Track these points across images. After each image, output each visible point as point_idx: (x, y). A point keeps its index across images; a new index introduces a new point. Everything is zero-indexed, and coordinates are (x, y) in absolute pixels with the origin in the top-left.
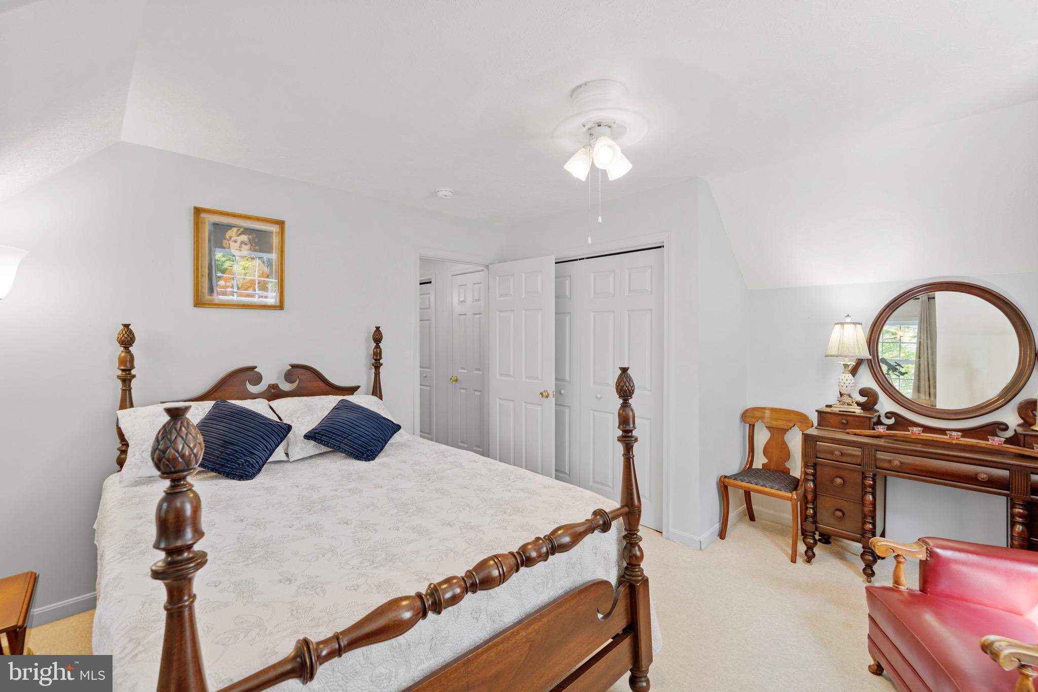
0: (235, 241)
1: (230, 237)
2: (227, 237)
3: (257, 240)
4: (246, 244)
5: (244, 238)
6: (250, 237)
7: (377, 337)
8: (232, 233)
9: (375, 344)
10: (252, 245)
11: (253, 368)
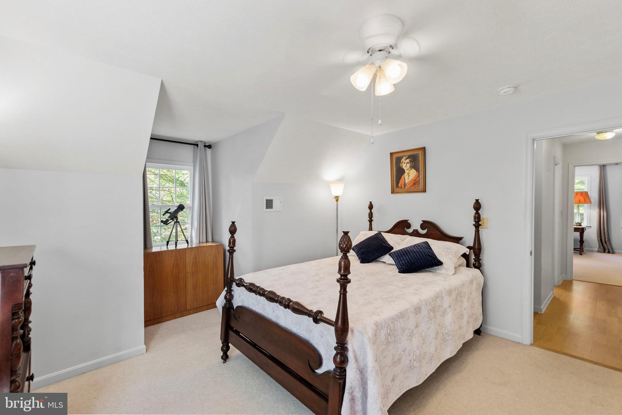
0: (404, 163)
1: (403, 162)
2: (402, 162)
3: (413, 160)
4: (408, 163)
5: (408, 160)
6: (410, 159)
7: (477, 206)
8: (403, 160)
9: (475, 211)
10: (411, 163)
11: (406, 221)
